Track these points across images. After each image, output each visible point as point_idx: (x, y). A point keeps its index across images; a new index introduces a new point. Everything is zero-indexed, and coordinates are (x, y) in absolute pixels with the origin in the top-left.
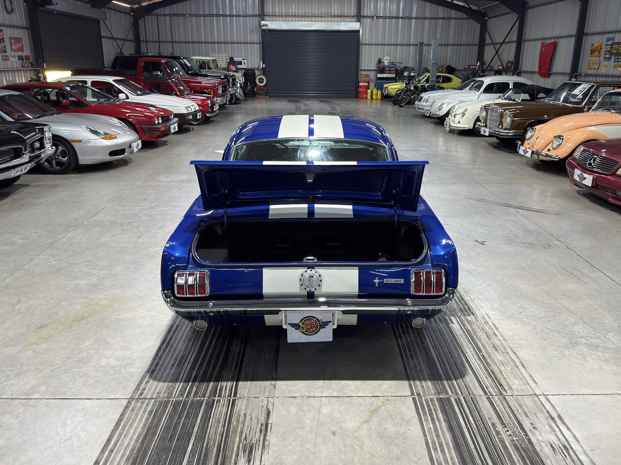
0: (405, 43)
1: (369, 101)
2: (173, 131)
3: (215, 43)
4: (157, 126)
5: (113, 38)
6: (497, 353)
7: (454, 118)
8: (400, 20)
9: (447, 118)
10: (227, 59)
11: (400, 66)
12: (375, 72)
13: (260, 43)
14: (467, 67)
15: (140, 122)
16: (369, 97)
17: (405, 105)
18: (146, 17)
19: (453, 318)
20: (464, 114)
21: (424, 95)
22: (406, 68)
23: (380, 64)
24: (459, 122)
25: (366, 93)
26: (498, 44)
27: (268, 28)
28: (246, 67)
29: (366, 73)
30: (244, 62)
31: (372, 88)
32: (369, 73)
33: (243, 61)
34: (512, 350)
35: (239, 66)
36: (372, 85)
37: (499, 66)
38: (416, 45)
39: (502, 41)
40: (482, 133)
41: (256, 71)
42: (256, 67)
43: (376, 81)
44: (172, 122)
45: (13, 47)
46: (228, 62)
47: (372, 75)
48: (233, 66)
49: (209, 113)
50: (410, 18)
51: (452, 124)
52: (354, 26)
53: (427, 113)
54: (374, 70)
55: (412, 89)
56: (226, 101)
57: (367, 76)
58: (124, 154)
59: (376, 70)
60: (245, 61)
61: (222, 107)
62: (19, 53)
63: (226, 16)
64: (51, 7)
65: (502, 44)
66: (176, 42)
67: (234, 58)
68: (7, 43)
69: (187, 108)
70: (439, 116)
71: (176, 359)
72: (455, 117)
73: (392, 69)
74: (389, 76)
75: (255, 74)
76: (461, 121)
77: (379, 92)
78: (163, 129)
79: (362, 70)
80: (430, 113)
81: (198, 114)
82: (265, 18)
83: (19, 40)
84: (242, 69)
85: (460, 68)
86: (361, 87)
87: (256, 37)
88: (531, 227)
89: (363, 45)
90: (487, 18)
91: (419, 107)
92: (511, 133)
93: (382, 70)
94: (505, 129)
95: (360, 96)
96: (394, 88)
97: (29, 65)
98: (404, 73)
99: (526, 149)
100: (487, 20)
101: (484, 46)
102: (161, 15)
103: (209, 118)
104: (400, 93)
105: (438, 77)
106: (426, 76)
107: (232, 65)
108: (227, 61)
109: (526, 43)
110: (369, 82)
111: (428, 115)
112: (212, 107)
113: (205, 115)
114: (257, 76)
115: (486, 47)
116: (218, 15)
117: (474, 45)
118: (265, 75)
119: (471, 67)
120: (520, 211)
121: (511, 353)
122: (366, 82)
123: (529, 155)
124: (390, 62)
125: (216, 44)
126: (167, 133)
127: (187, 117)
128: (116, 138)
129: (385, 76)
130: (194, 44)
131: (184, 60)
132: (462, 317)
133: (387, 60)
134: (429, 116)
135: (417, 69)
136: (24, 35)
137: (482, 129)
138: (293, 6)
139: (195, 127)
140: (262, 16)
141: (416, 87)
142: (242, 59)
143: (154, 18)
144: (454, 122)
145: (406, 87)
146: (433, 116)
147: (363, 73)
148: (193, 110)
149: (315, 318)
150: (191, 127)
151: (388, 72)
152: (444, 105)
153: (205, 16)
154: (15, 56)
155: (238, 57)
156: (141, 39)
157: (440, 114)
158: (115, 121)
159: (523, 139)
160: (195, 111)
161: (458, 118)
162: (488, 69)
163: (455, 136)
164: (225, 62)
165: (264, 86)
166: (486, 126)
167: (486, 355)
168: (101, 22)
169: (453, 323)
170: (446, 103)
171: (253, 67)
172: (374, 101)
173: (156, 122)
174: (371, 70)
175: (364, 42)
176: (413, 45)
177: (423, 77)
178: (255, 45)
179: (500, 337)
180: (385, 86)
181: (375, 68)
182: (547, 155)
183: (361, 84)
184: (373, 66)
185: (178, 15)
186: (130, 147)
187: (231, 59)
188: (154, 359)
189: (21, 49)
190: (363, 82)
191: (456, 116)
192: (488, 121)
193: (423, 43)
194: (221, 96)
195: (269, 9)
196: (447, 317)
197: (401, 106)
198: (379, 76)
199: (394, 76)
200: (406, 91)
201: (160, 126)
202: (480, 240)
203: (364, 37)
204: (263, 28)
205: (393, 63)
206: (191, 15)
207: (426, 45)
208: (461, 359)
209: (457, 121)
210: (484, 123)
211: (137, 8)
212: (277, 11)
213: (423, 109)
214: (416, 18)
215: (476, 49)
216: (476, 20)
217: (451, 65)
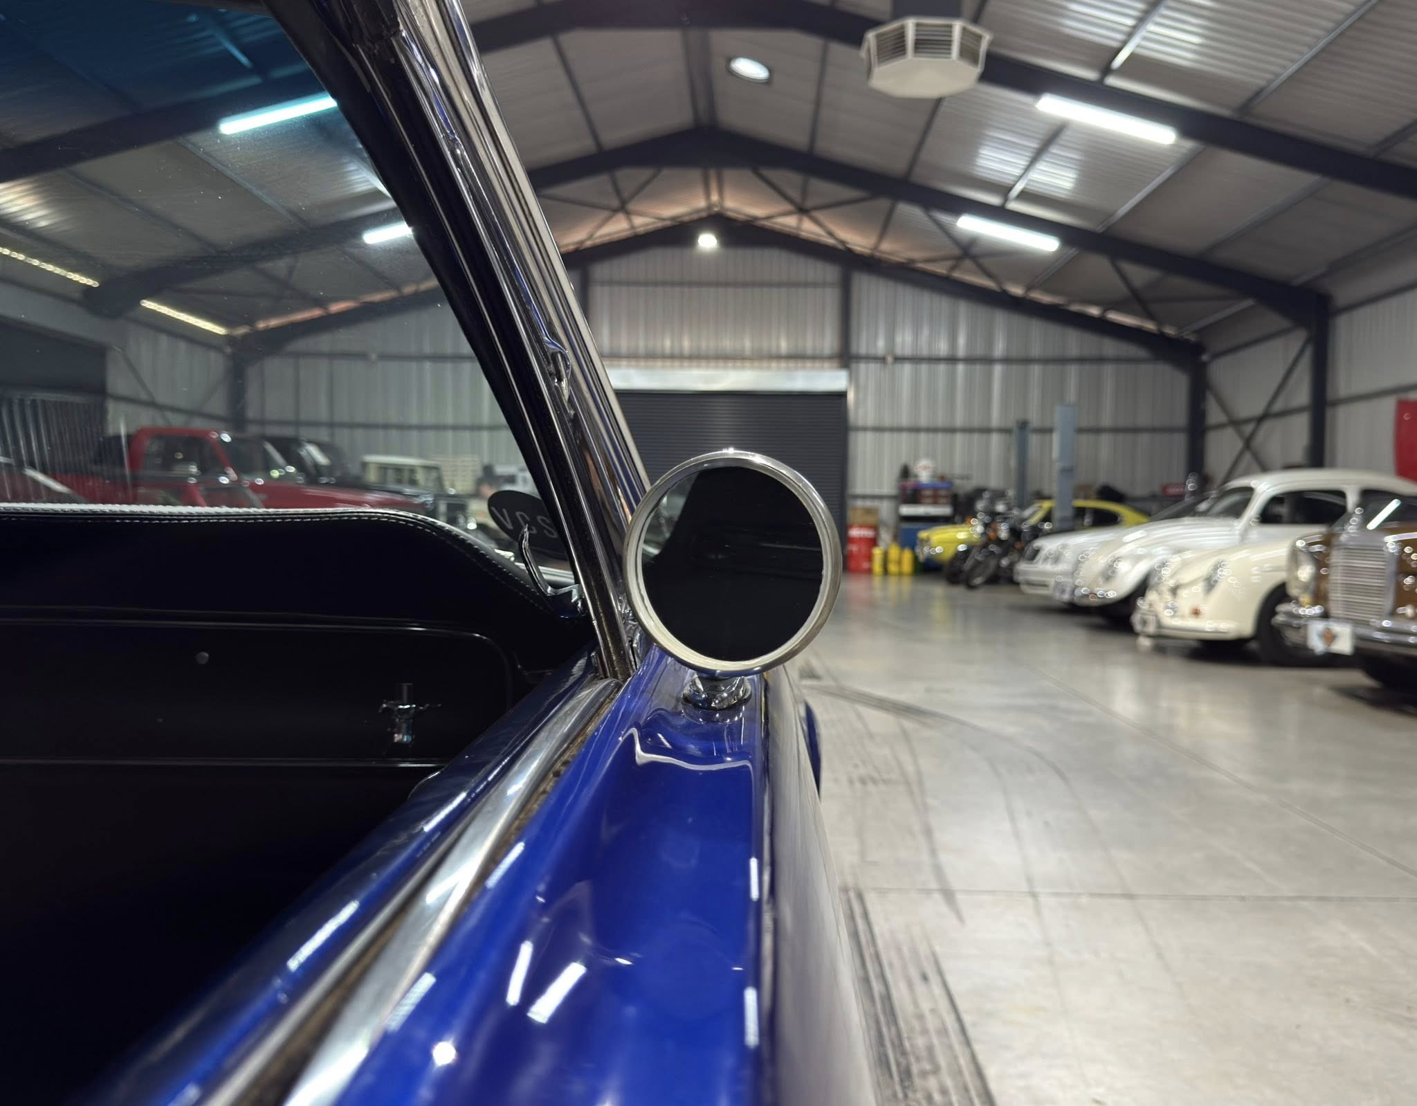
0: (976, 425)
1: (877, 581)
3: (445, 428)
5: (152, 404)
7: (1171, 596)
8: (960, 366)
11: (965, 487)
12: (892, 503)
14: (1157, 491)
16: (877, 566)
17: (982, 584)
18: (267, 361)
20: (1210, 583)
21: (1048, 545)
22: (978, 493)
23: (908, 480)
24: (1196, 613)
25: (870, 558)
26: (1247, 421)
28: (526, 489)
29: (868, 503)
31: (885, 543)
32: (876, 504)
33: (520, 474)
36: (885, 536)
38: (1008, 430)
39: (1262, 411)
40: (1316, 645)
43: (897, 528)
46: (480, 478)
47: (885, 510)
50: (988, 361)
51: (1166, 621)
52: (830, 380)
53: (1064, 593)
54: (888, 497)
55: (1004, 536)
57: (869, 511)
59: (895, 497)
65: (1261, 419)
66: (342, 425)
70: (1109, 601)
72: (1175, 595)
73: (941, 492)
74: (932, 511)
76: (1203, 610)
77: (907, 556)
79: (856, 497)
85: (1140, 493)
86: (853, 541)
89: (858, 429)
90: (1206, 357)
91: (1030, 579)
93: (913, 495)
95: (853, 564)
96: (945, 541)
98: (975, 504)
100: (1206, 363)
101: (1203, 432)
102: (306, 355)
104: (968, 551)
105: (1078, 511)
106: (1042, 507)
107: (490, 484)
109: (1341, 409)
110: (875, 528)
115: (1211, 434)
117: (1173, 430)
119: (1171, 490)
122: (869, 527)
124: (935, 476)
125: (449, 432)
129: (920, 510)
133: (926, 468)
134: (1072, 601)
135: (1011, 493)
137: (1317, 627)
138: (668, 331)
141: (1015, 532)
142: (519, 470)
143: (289, 362)
144: (1172, 611)
145: (984, 533)
147: (859, 503)
151: (931, 501)
152: (1122, 564)
156: (251, 415)
157: (1111, 595)
161: (1186, 600)
163: (1175, 664)
166: (1325, 616)
168: (114, 353)
170: (1127, 557)
172: (893, 581)
174: (880, 497)
175: (860, 423)
176: (999, 430)
180: (923, 535)
181: (894, 492)
183: (854, 533)
184: (888, 486)
185: (349, 356)
187: (488, 470)
190: (861, 526)
192: (1335, 595)
193: (1025, 425)
195: (600, 339)
197: (971, 587)
198: (907, 510)
199: (944, 510)
200: (985, 546)
203: (861, 409)
205: (942, 478)
207: (1034, 431)
209: (1184, 609)
210: (1314, 604)
211: (245, 336)
212: (624, 345)
213: (1045, 585)
214: (1006, 360)
215: (1180, 440)
216: (1176, 364)
217: (1112, 484)
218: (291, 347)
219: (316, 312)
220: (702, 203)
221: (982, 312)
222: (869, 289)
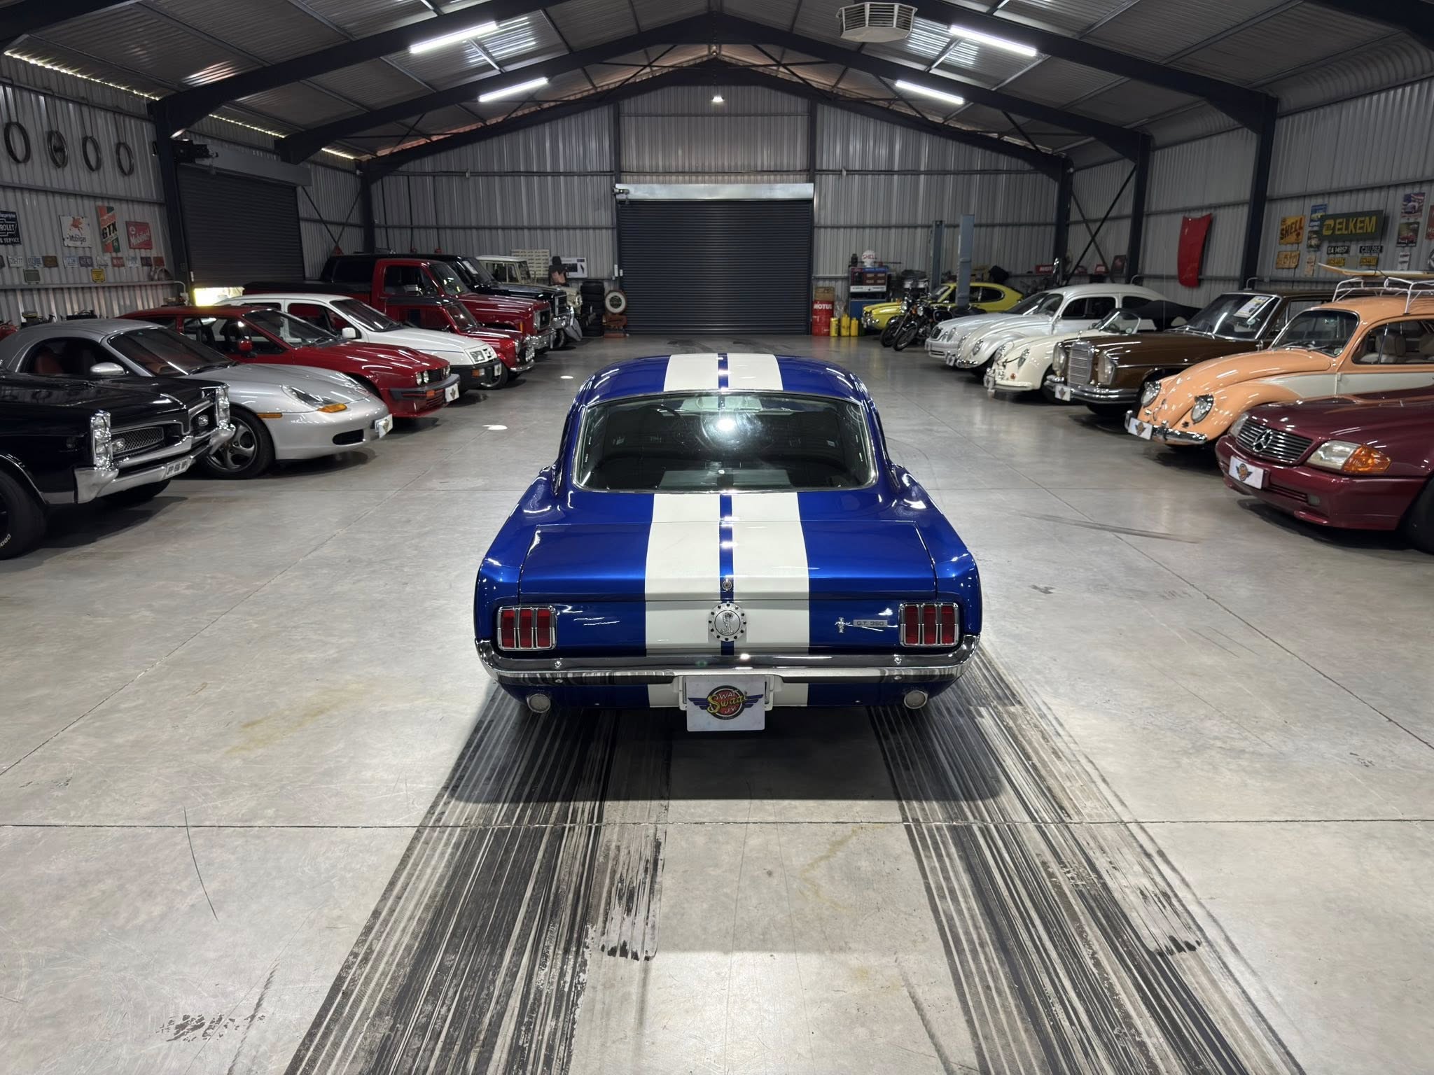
0: (906, 222)
1: (833, 341)
2: (449, 398)
3: (522, 228)
4: (419, 389)
5: (321, 221)
6: (1058, 762)
7: (1003, 368)
8: (896, 177)
9: (988, 370)
11: (896, 270)
12: (845, 283)
13: (613, 228)
14: (1033, 269)
15: (387, 381)
16: (833, 333)
17: (906, 346)
18: (386, 179)
19: (982, 710)
20: (1022, 360)
21: (945, 326)
22: (908, 274)
23: (856, 266)
24: (1013, 377)
25: (828, 325)
26: (1094, 221)
27: (630, 197)
28: (585, 275)
29: (827, 284)
30: (581, 267)
31: (839, 314)
32: (833, 284)
33: (579, 264)
34: (1087, 757)
35: (572, 275)
36: (839, 308)
37: (1098, 266)
38: (929, 227)
39: (1103, 216)
40: (1058, 396)
41: (606, 284)
42: (606, 275)
43: (847, 301)
44: (447, 382)
45: (133, 240)
46: (551, 266)
47: (839, 287)
48: (560, 274)
49: (515, 365)
50: (916, 173)
51: (999, 381)
52: (803, 190)
53: (950, 360)
54: (843, 279)
55: (921, 314)
56: (549, 343)
57: (828, 289)
58: (361, 440)
59: (846, 278)
60: (584, 265)
61: (540, 353)
62: (144, 253)
63: (545, 174)
64: (207, 162)
65: (1103, 221)
66: (445, 228)
67: (562, 259)
68: (121, 232)
69: (475, 355)
70: (974, 366)
71: (493, 770)
72: (1004, 366)
73: (880, 275)
74: (873, 289)
75: (603, 289)
76: (1016, 375)
77: (855, 322)
78: (431, 394)
79: (818, 279)
80: (956, 360)
81: (496, 367)
82: (624, 177)
83: (142, 227)
84: (577, 280)
85: (1019, 272)
86: (816, 312)
87: (606, 217)
88: (1142, 563)
89: (820, 227)
90: (1071, 170)
91: (934, 349)
92: (1114, 394)
93: (859, 277)
94: (1102, 387)
95: (816, 330)
96: (884, 312)
97: (163, 276)
98: (903, 284)
99: (1141, 424)
100: (1071, 174)
101: (1066, 226)
102: (414, 174)
103: (516, 374)
104: (897, 323)
105: (974, 290)
107: (557, 273)
109: (1152, 219)
110: (832, 303)
111: (952, 364)
112: (522, 354)
113: (509, 370)
114: (608, 294)
115: (1072, 229)
116: (529, 174)
117: (1046, 224)
118: (623, 291)
119: (1042, 269)
120: (1123, 536)
121: (1083, 761)
122: (828, 302)
123: (1146, 435)
124: (875, 262)
125: (526, 231)
126: (438, 402)
127: (475, 373)
128: (345, 409)
129: (865, 289)
130: (481, 232)
131: (465, 263)
132: (999, 707)
133: (869, 257)
134: (955, 366)
135: (930, 273)
136: (152, 217)
137: (1059, 388)
138: (680, 152)
139: (489, 393)
140: (618, 173)
141: (928, 311)
142: (578, 261)
143: (402, 180)
144: (1003, 376)
145: (908, 310)
146: (962, 366)
147: (821, 284)
148: (487, 360)
149: (735, 689)
150: (481, 392)
151: (872, 281)
152: (984, 344)
153: (502, 174)
154: (134, 259)
155: (570, 256)
156: (377, 221)
157: (976, 363)
158: (341, 378)
159: (1136, 406)
160: (490, 361)
161: (1009, 370)
162: (1076, 272)
163: (1007, 404)
165: (621, 314)
166: (1065, 383)
167: (1038, 765)
168: (300, 189)
169: (982, 716)
170: (988, 340)
171: (599, 276)
172: (844, 342)
173: (419, 381)
174: (836, 279)
175: (822, 223)
176: (923, 227)
177: (942, 290)
178: (604, 231)
179: (1066, 738)
180: (866, 309)
181: (846, 274)
182: (1183, 435)
183: (817, 306)
184: (842, 271)
185: (449, 174)
186: (373, 426)
187: (556, 260)
188: (455, 770)
189: (147, 245)
190: (821, 303)
191: (1008, 365)
192: (1069, 372)
193: (941, 222)
194: (539, 333)
195: (631, 159)
196: (972, 708)
197: (898, 350)
199: (883, 289)
200: (909, 319)
201: (426, 388)
202: (1042, 586)
203: (823, 213)
204: (619, 197)
205: (881, 264)
206: (475, 174)
207: (948, 226)
208: (993, 769)
209: (1008, 374)
210: (1061, 376)
211: (367, 161)
212: (647, 163)
213: (941, 353)
214: (928, 173)
215: (1051, 232)
216: (1050, 175)
217: (1001, 266)
218: (404, 168)
219: (422, 141)
220: (706, 53)
221: (912, 134)
222: (830, 117)
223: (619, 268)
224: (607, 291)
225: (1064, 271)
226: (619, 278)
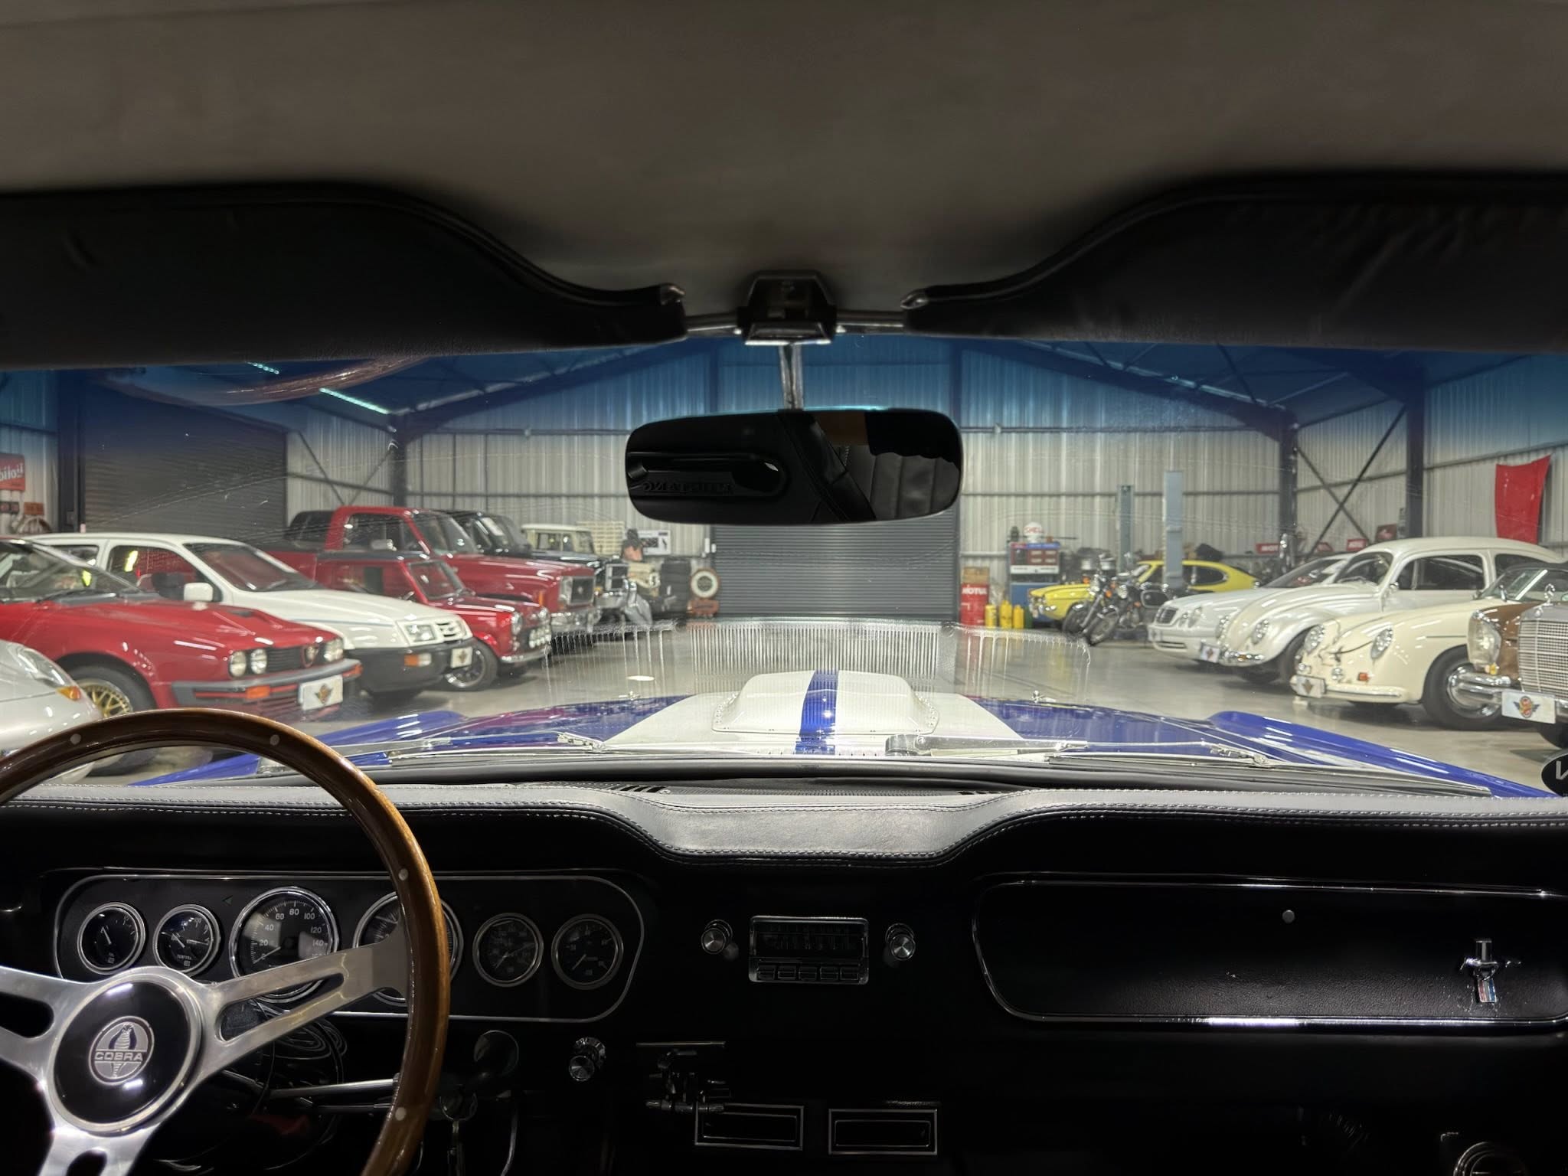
0: (1080, 490)
2: (313, 703)
3: (592, 496)
4: (236, 684)
5: (327, 481)
7: (1334, 662)
8: (1064, 434)
9: (1296, 666)
10: (621, 533)
11: (1071, 547)
12: (1003, 563)
14: (1252, 548)
16: (990, 619)
17: (1103, 640)
18: (426, 438)
21: (1183, 606)
22: (1086, 552)
23: (1017, 541)
24: (1363, 678)
25: (983, 612)
26: (1341, 485)
28: (668, 552)
29: (979, 563)
30: (664, 542)
31: (996, 601)
32: (986, 563)
33: (660, 539)
35: (651, 551)
36: (996, 594)
37: (1350, 541)
38: (1110, 495)
39: (1355, 476)
40: (1512, 713)
41: (694, 563)
42: (694, 552)
43: (1007, 585)
44: (317, 673)
46: (624, 542)
47: (996, 568)
48: (635, 549)
49: (510, 651)
50: (1091, 431)
51: (1333, 685)
54: (999, 557)
55: (1123, 595)
56: (585, 624)
57: (981, 570)
59: (1005, 557)
60: (667, 539)
65: (1355, 483)
66: (496, 496)
67: (639, 532)
70: (1258, 662)
72: (1338, 660)
73: (1049, 553)
74: (1042, 570)
75: (688, 569)
76: (1370, 674)
77: (1019, 612)
78: (260, 693)
79: (967, 557)
80: (1222, 654)
81: (460, 653)
83: (10, 460)
84: (657, 557)
85: (1234, 552)
86: (965, 598)
89: (968, 495)
90: (1296, 426)
91: (1166, 638)
93: (1023, 555)
95: (968, 618)
96: (1059, 599)
98: (1081, 564)
100: (1295, 431)
101: (1295, 494)
102: (463, 432)
104: (1086, 609)
105: (1188, 570)
106: (1150, 566)
107: (631, 549)
108: (621, 537)
109: (1438, 474)
110: (987, 587)
112: (524, 636)
113: (498, 659)
114: (695, 574)
115: (1302, 498)
116: (603, 432)
117: (1265, 493)
118: (715, 569)
119: (1265, 549)
122: (981, 586)
124: (1042, 537)
125: (597, 501)
127: (409, 661)
129: (1030, 569)
131: (487, 521)
133: (1034, 530)
135: (1115, 552)
136: (34, 451)
137: (1510, 697)
141: (1134, 592)
142: (660, 534)
143: (447, 439)
144: (1339, 675)
145: (1099, 593)
146: (1234, 663)
147: (970, 563)
148: (440, 639)
151: (1039, 560)
152: (1270, 628)
153: (571, 433)
155: (650, 528)
157: (1261, 657)
160: (448, 642)
161: (1352, 665)
162: (1316, 551)
164: (614, 540)
165: (712, 598)
168: (293, 435)
170: (1275, 621)
171: (686, 553)
172: (1005, 630)
173: (238, 668)
174: (991, 557)
175: (972, 489)
176: (1102, 495)
177: (1140, 570)
180: (1035, 593)
181: (1004, 553)
183: (967, 591)
184: (998, 545)
185: (504, 431)
187: (632, 534)
189: (15, 485)
190: (973, 586)
191: (1344, 657)
193: (1129, 489)
194: (569, 609)
197: (1093, 644)
198: (1016, 570)
199: (1055, 570)
200: (1104, 604)
201: (250, 682)
203: (972, 478)
205: (1050, 539)
206: (536, 432)
207: (1138, 495)
209: (1351, 674)
211: (406, 416)
214: (1107, 430)
215: (1273, 503)
216: (1268, 433)
217: (1209, 543)
218: (450, 425)
219: (475, 393)
221: (1084, 387)
222: (978, 366)
223: (712, 542)
224: (694, 570)
225: (1296, 551)
226: (711, 555)
